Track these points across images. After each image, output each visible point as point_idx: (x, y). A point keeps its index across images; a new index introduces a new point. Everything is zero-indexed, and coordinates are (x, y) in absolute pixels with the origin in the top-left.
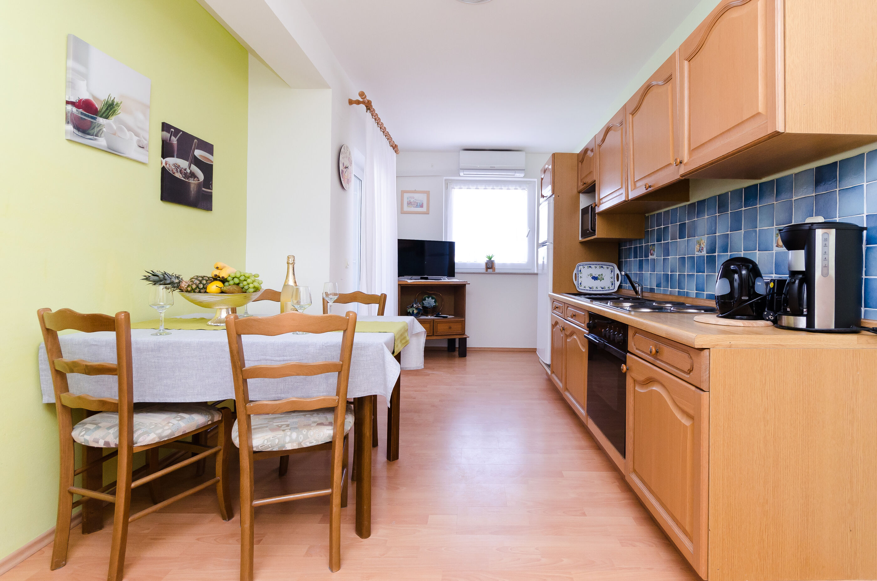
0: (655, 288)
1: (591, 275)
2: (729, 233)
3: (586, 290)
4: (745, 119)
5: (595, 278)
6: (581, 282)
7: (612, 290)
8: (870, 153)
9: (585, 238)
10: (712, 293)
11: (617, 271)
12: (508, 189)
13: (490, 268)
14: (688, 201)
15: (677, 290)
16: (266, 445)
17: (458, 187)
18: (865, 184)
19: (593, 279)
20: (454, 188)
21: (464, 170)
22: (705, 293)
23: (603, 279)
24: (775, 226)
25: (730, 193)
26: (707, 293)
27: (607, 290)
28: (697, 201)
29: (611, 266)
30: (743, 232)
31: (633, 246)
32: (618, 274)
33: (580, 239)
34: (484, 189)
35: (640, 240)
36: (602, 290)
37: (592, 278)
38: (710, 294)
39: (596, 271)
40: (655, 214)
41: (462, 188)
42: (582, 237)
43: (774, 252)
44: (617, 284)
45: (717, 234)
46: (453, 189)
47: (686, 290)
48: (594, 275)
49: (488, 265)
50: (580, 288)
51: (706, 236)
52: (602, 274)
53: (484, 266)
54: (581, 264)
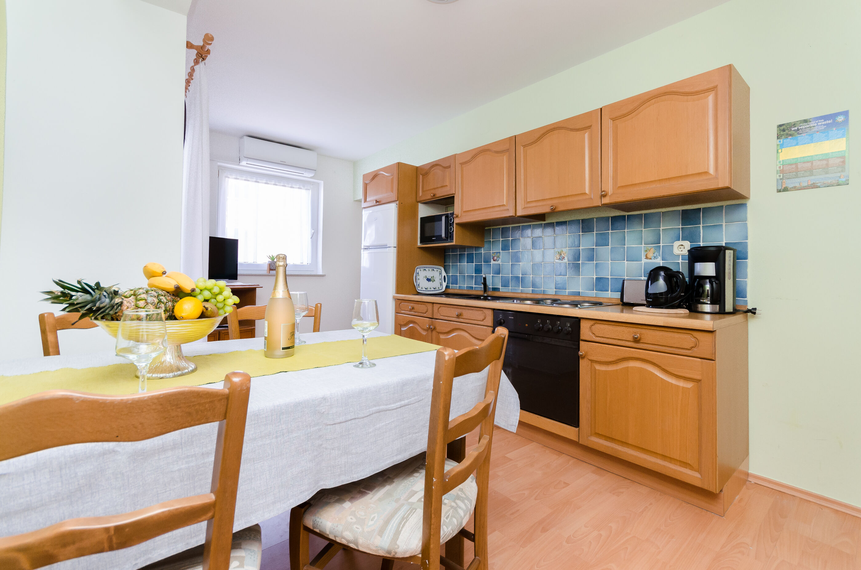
0: (500, 287)
1: (426, 277)
2: (594, 247)
3: (423, 291)
4: (688, 173)
5: (429, 280)
6: (419, 283)
7: (441, 290)
8: (728, 206)
9: (423, 244)
10: (575, 291)
11: (444, 274)
12: (291, 187)
13: (272, 270)
14: (545, 221)
15: (531, 289)
16: (448, 533)
17: (234, 177)
18: (724, 224)
19: (427, 281)
20: (229, 178)
21: (249, 159)
22: (567, 291)
23: (435, 281)
24: (643, 245)
25: (595, 219)
26: (568, 290)
27: (437, 290)
28: (556, 221)
29: (439, 269)
30: (610, 248)
31: (466, 253)
32: (445, 276)
33: (419, 244)
34: (265, 183)
35: (477, 248)
36: (434, 291)
37: (427, 279)
38: (573, 292)
39: (429, 273)
40: (500, 228)
41: (238, 179)
42: (421, 242)
43: (643, 262)
44: (444, 284)
45: (581, 248)
46: (227, 179)
47: (542, 289)
48: (428, 277)
49: (271, 266)
50: (418, 289)
51: (567, 248)
52: (433, 276)
53: (266, 268)
54: (419, 267)
